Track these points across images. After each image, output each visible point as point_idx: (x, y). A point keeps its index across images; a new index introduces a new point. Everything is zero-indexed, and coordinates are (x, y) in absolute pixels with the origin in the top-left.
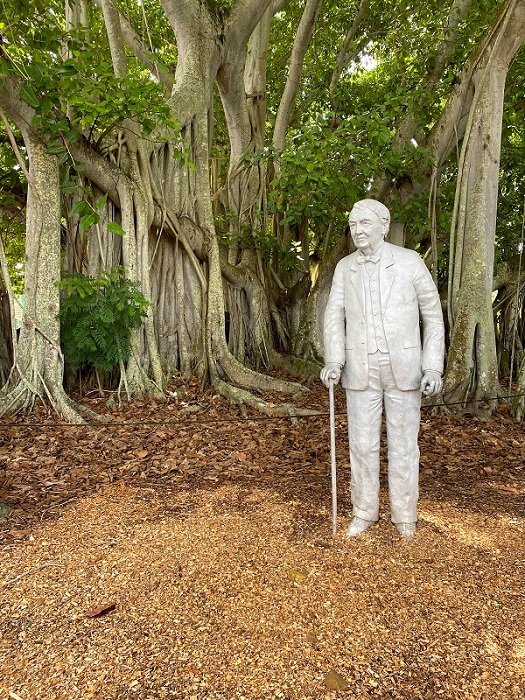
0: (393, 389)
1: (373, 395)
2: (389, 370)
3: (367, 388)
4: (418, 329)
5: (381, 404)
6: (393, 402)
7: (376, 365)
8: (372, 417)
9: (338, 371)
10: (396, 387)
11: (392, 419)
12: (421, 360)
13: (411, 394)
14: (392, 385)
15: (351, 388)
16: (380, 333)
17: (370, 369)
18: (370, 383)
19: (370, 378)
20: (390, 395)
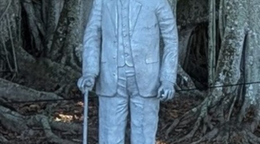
0: (136, 95)
1: (120, 101)
2: (134, 80)
3: (116, 95)
4: (157, 48)
5: (127, 108)
6: (136, 106)
7: (123, 76)
8: (119, 119)
9: (93, 80)
10: (138, 94)
11: (135, 121)
12: (160, 73)
13: (151, 100)
14: (136, 92)
15: (103, 94)
16: (127, 50)
17: (118, 79)
18: (119, 91)
19: (118, 86)
20: (133, 100)
